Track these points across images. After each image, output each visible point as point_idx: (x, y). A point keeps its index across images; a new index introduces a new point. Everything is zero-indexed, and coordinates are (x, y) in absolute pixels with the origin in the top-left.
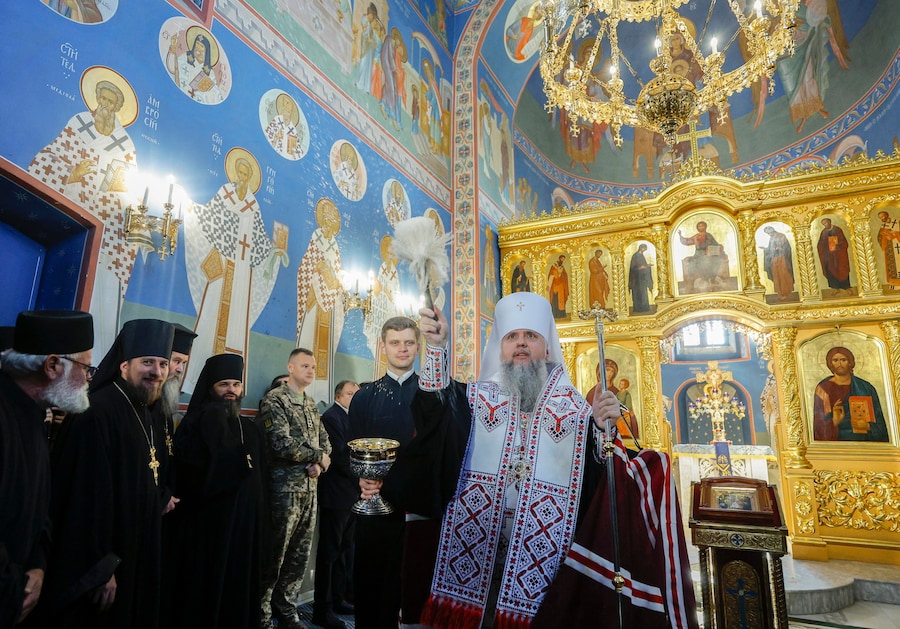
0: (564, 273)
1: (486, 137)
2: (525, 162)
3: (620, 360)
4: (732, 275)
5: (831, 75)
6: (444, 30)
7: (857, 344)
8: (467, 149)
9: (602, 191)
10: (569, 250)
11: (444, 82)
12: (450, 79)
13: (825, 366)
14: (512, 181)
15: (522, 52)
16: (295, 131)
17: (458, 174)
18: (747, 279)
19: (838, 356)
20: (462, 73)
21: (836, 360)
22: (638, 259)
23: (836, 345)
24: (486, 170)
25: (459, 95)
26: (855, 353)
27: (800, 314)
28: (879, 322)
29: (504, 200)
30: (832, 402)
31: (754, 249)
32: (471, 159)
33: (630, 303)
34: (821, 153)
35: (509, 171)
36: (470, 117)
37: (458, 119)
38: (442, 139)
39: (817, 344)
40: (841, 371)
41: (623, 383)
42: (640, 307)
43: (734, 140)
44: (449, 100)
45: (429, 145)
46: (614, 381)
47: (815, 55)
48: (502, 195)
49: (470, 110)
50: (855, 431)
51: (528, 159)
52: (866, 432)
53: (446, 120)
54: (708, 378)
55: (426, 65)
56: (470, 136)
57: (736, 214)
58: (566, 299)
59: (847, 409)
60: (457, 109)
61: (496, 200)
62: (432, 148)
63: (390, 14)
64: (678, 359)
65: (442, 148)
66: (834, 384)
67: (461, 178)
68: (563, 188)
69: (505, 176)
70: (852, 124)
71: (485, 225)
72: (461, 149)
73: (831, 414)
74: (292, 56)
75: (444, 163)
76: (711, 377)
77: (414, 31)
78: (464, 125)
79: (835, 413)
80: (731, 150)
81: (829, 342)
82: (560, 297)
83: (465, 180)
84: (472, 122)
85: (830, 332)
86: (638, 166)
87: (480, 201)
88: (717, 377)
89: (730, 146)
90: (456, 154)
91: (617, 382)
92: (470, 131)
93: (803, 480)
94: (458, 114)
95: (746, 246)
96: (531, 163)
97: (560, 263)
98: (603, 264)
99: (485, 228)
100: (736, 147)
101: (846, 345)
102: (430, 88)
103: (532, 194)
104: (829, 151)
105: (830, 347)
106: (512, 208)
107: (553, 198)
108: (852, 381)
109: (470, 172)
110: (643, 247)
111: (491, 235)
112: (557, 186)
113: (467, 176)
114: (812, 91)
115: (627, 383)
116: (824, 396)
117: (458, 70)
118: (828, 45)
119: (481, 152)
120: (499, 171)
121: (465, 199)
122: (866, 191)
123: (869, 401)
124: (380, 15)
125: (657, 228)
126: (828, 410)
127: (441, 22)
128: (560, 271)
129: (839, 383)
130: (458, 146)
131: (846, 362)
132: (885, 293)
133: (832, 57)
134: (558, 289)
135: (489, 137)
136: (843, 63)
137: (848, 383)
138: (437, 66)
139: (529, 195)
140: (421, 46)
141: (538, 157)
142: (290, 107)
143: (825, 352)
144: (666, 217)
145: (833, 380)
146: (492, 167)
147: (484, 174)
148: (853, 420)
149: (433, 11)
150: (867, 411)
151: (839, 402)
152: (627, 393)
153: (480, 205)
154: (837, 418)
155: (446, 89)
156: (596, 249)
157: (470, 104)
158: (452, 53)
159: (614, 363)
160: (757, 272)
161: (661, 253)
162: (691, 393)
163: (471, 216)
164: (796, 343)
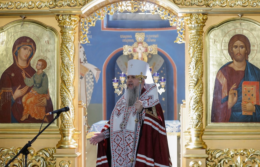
3: (39, 38)
7: (253, 32)
13: (226, 52)
19: (238, 43)
21: (236, 47)
23: (238, 32)
26: (251, 40)
30: (229, 86)
39: (222, 30)
40: (239, 57)
41: (40, 63)
46: (31, 61)
50: (244, 113)
52: (251, 114)
54: (134, 51)
59: (240, 93)
64: (110, 25)
66: (232, 69)
73: (227, 98)
76: (138, 50)
79: (230, 96)
81: (233, 29)
85: (234, 20)
88: (143, 49)
91: (34, 63)
93: (197, 160)
101: (245, 33)
105: (232, 34)
108: (247, 68)
115: (44, 63)
116: (224, 81)
123: (257, 86)
126: (225, 94)
129: (236, 69)
131: (244, 49)
137: (243, 69)
143: (227, 39)
145: (231, 65)
148: (243, 103)
150: (255, 95)
151: (234, 86)
152: (44, 75)
154: (231, 101)
159: (32, 41)
162: (120, 62)
164: (205, 29)
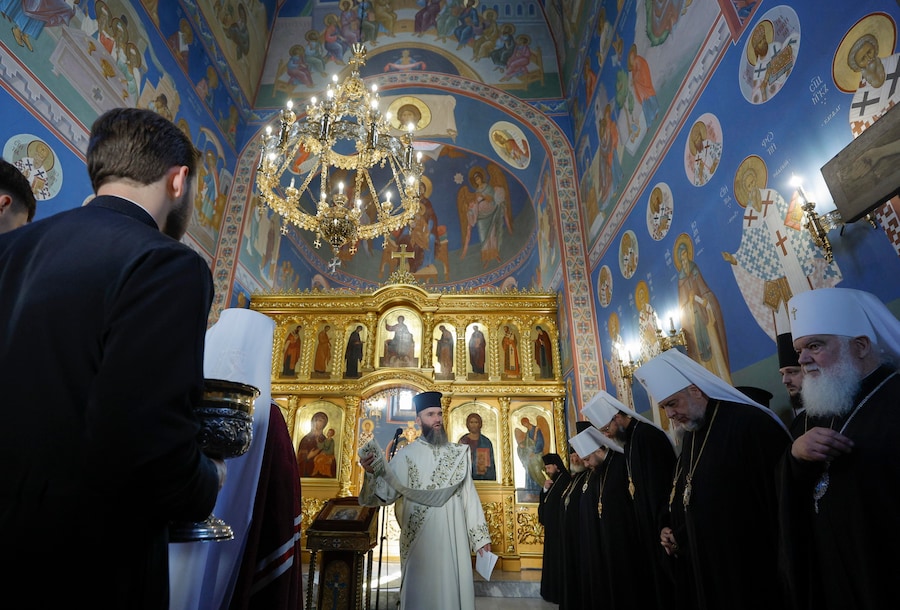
0: (299, 340)
1: (254, 222)
2: (292, 249)
4: (416, 356)
5: (504, 236)
6: (234, 133)
7: (484, 411)
8: (235, 228)
9: (354, 283)
10: (305, 322)
11: (225, 172)
12: (232, 171)
14: (274, 261)
15: (299, 167)
16: (45, 175)
17: (222, 247)
18: (424, 360)
19: (474, 419)
20: (243, 169)
21: (472, 422)
22: (355, 336)
24: (249, 248)
25: (237, 185)
26: (484, 419)
27: (453, 388)
28: (498, 397)
29: (263, 275)
31: (431, 339)
32: (236, 236)
33: (344, 369)
34: (495, 285)
35: (273, 253)
36: (243, 204)
37: (233, 204)
38: (213, 216)
39: (462, 410)
40: (474, 430)
41: (330, 432)
42: (352, 372)
43: (448, 266)
44: (227, 187)
45: (199, 218)
46: (324, 430)
47: (497, 222)
48: (262, 271)
49: (243, 199)
51: (294, 247)
52: (486, 473)
53: (221, 203)
55: (210, 155)
56: (239, 219)
57: (423, 313)
58: (297, 361)
60: (233, 195)
61: (255, 273)
62: (202, 221)
63: (180, 107)
65: (211, 223)
66: (469, 439)
67: (225, 250)
68: (323, 276)
69: (268, 257)
70: (512, 269)
71: (239, 292)
72: (230, 227)
74: (59, 113)
75: (211, 235)
77: (203, 126)
78: (236, 209)
80: (445, 272)
82: (293, 359)
83: (228, 252)
84: (243, 208)
85: (469, 402)
86: (383, 270)
87: (237, 272)
89: (445, 268)
90: (225, 229)
91: (326, 431)
92: (241, 215)
94: (234, 199)
95: (427, 337)
96: (297, 251)
97: (297, 332)
98: (329, 336)
99: (238, 294)
100: (448, 271)
102: (210, 174)
103: (295, 275)
104: (499, 284)
106: (271, 283)
107: (313, 282)
108: (480, 437)
109: (234, 247)
110: (360, 328)
111: (244, 301)
112: (318, 273)
113: (230, 250)
114: (494, 243)
115: (333, 432)
117: (240, 166)
118: (504, 218)
119: (247, 233)
120: (262, 251)
121: (224, 268)
122: (497, 312)
123: (488, 452)
124: (169, 105)
125: (370, 314)
127: (233, 125)
128: (296, 338)
129: (473, 438)
130: (227, 224)
131: (478, 424)
132: (503, 379)
133: (505, 226)
134: (292, 353)
135: (257, 224)
136: (510, 230)
137: (477, 439)
138: (221, 158)
139: (291, 275)
140: (208, 139)
141: (305, 248)
142: (45, 153)
143: (466, 417)
144: (379, 308)
145: (469, 436)
146: (256, 246)
147: (247, 251)
148: (478, 465)
149: (226, 117)
150: (486, 459)
152: (332, 440)
153: (237, 274)
155: (226, 177)
156: (325, 325)
157: (245, 194)
158: (238, 152)
159: (325, 415)
160: (431, 356)
161: (371, 334)
163: (227, 282)
164: (449, 409)
